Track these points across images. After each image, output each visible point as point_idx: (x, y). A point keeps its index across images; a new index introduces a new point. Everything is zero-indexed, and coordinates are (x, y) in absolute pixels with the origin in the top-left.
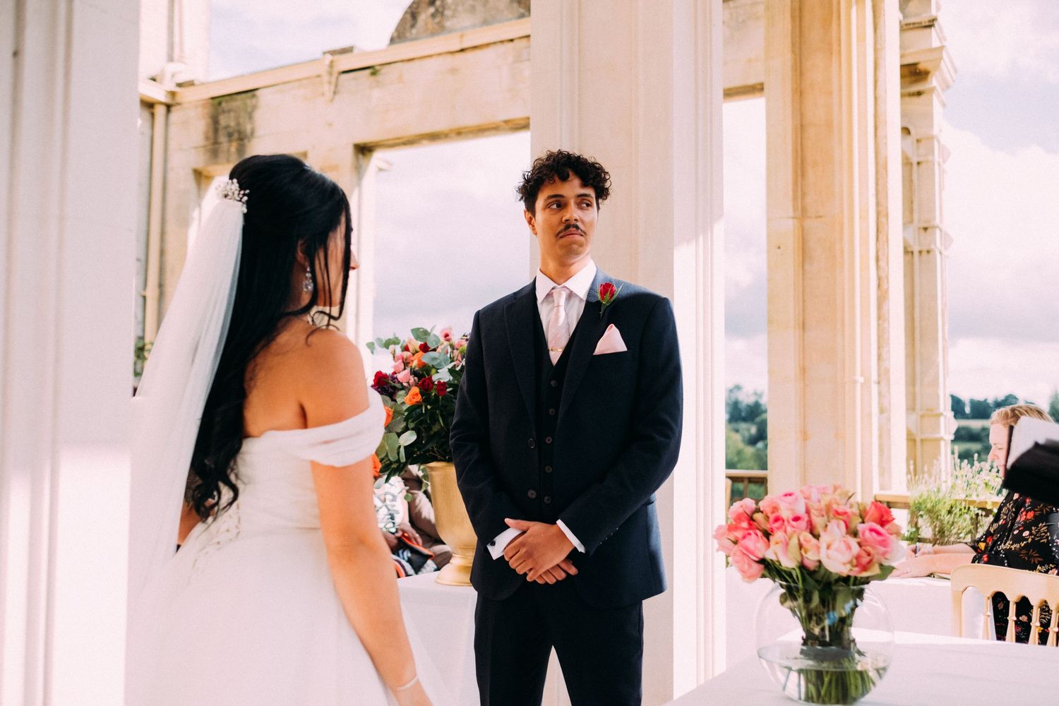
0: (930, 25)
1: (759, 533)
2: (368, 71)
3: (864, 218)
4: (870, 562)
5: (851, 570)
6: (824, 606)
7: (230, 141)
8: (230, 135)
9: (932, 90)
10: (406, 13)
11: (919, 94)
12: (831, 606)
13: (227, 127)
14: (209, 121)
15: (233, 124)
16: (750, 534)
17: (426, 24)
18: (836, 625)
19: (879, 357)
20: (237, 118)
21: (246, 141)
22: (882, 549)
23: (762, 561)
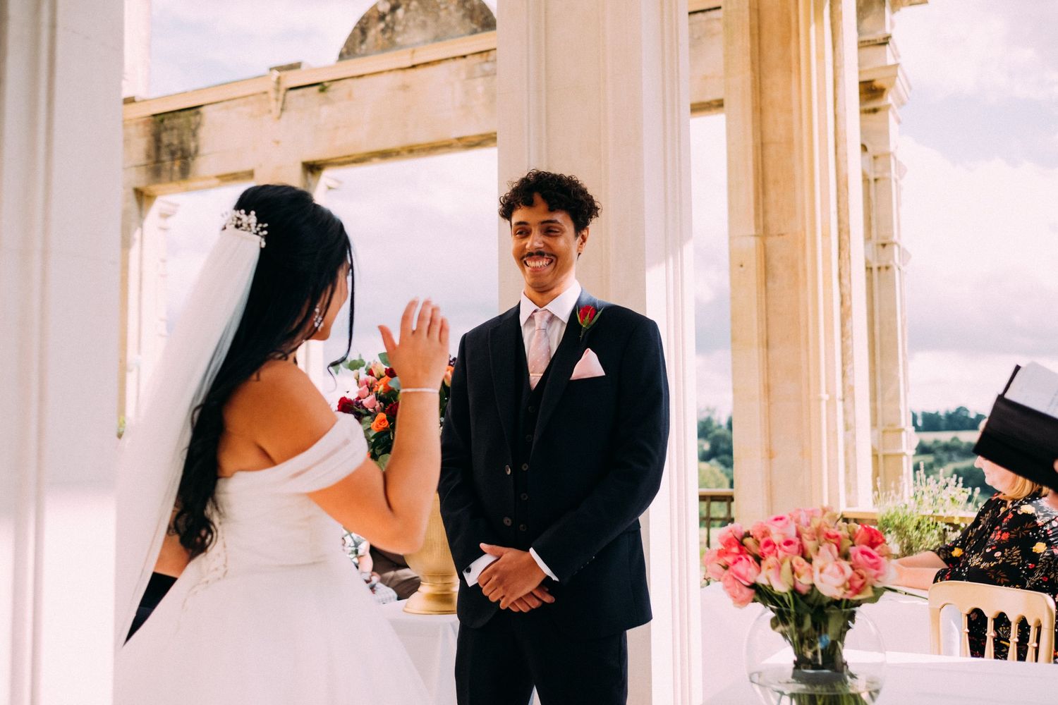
0: (885, 42)
1: (751, 558)
2: (316, 89)
3: (826, 235)
4: (863, 585)
5: (845, 593)
6: (816, 629)
7: (173, 160)
8: (173, 153)
9: (888, 106)
10: (355, 28)
11: (875, 111)
12: (823, 631)
13: (170, 145)
14: (151, 138)
15: (176, 142)
16: (741, 559)
17: (376, 40)
18: (828, 648)
19: (844, 374)
20: (180, 136)
21: (190, 159)
22: (874, 572)
23: (754, 586)
